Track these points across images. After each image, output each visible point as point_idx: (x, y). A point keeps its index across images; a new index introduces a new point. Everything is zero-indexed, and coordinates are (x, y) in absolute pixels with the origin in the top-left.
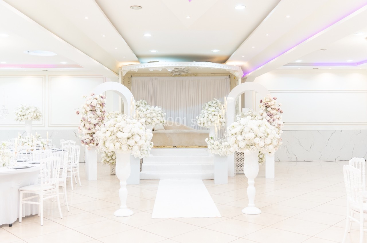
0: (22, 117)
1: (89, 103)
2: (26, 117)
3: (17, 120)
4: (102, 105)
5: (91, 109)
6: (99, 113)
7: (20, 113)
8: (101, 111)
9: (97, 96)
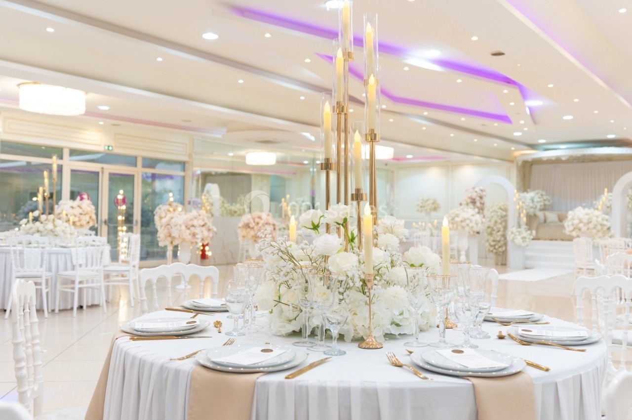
0: (422, 208)
1: (469, 195)
2: (425, 208)
3: (418, 211)
4: (481, 198)
5: (472, 201)
6: (478, 204)
7: (421, 205)
8: (481, 203)
9: (477, 189)
